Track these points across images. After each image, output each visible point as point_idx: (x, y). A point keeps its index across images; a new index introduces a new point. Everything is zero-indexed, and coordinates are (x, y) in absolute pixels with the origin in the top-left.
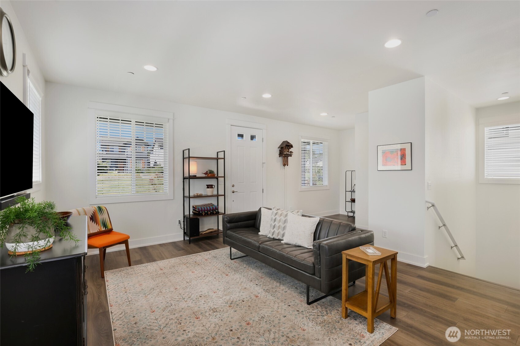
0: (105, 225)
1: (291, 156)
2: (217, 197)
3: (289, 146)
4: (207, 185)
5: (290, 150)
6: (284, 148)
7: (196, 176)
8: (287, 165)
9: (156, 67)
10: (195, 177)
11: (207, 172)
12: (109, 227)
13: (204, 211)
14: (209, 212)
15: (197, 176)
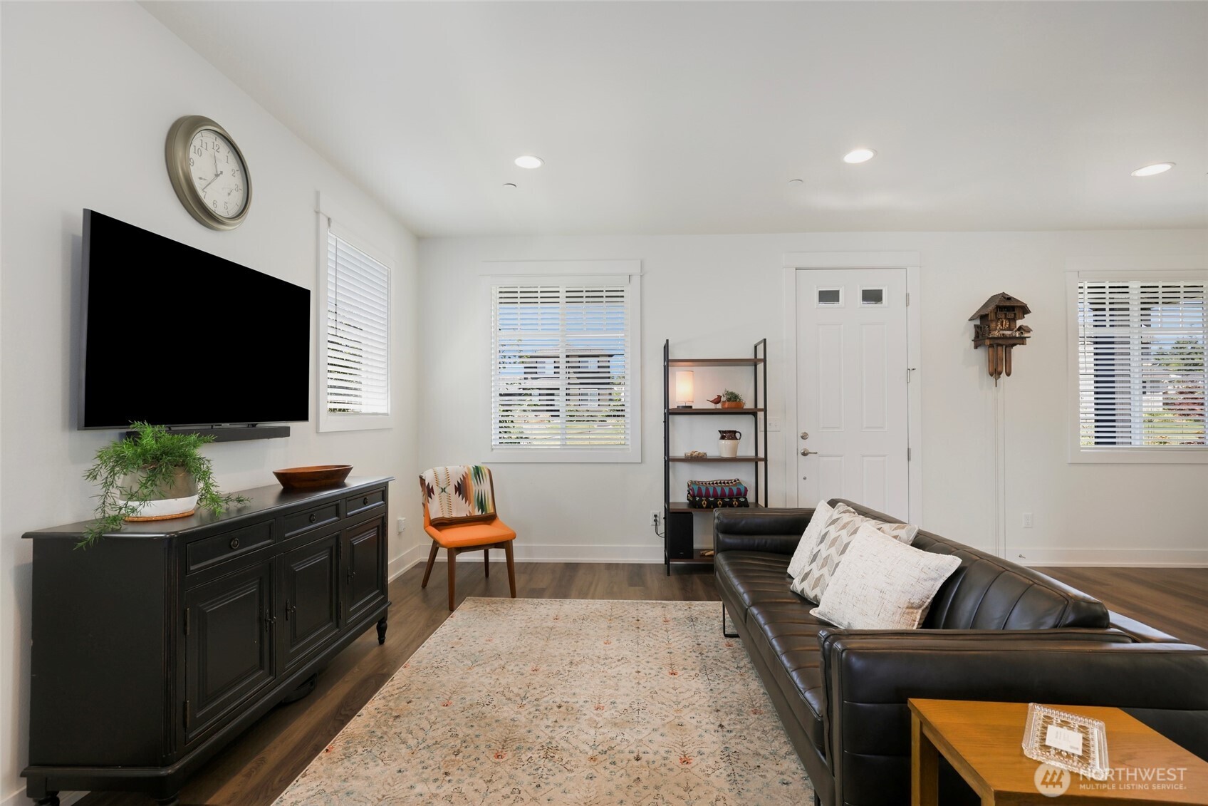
0: (482, 506)
1: (1022, 341)
2: (754, 464)
3: (1012, 309)
4: (720, 431)
5: (1019, 323)
6: (991, 316)
7: (691, 407)
8: (1008, 374)
9: (538, 158)
10: (688, 410)
11: (719, 397)
12: (490, 510)
13: (708, 496)
14: (719, 502)
15: (693, 408)
